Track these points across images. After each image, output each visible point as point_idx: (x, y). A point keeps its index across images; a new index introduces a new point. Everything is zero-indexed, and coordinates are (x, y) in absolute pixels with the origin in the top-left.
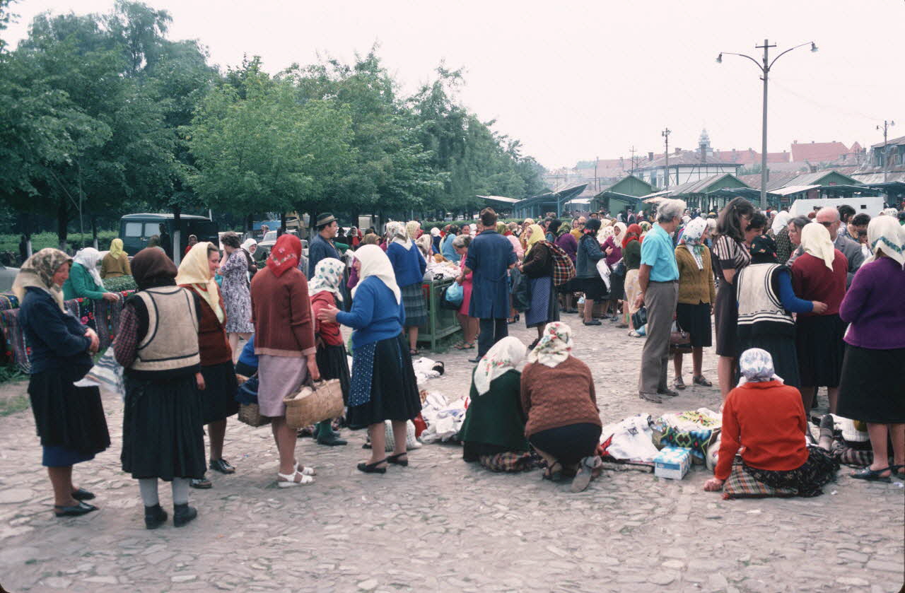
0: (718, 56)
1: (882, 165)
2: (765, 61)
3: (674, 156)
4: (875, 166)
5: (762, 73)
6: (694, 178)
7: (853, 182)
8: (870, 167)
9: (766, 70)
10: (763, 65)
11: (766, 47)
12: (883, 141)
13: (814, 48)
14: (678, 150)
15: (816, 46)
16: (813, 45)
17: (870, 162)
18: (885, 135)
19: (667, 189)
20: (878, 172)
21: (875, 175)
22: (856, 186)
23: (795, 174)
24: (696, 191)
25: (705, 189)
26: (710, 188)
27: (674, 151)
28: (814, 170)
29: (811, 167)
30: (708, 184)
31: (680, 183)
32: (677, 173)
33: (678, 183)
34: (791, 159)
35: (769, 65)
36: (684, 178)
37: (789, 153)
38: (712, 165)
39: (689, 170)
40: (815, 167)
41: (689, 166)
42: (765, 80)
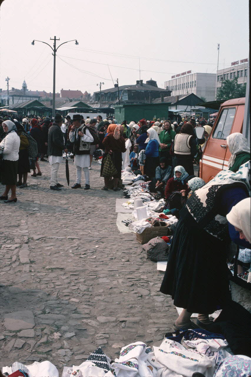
0: (32, 42)
1: (98, 101)
2: (55, 46)
3: (11, 91)
4: (95, 101)
5: (53, 52)
6: (20, 101)
7: (89, 107)
8: (93, 101)
9: (55, 51)
10: (53, 48)
11: (55, 40)
12: (100, 91)
13: (77, 43)
14: (13, 89)
15: (78, 42)
16: (76, 41)
17: (93, 99)
18: (100, 88)
19: (8, 106)
20: (97, 103)
21: (95, 105)
22: (90, 108)
23: (63, 102)
24: (22, 107)
25: (26, 106)
26: (28, 106)
27: (11, 89)
28: (71, 101)
29: (69, 100)
30: (27, 104)
31: (14, 103)
32: (13, 99)
33: (13, 103)
34: (61, 96)
35: (56, 49)
36: (16, 101)
37: (60, 94)
38: (28, 96)
39: (18, 98)
40: (71, 100)
41: (19, 96)
42: (55, 55)
